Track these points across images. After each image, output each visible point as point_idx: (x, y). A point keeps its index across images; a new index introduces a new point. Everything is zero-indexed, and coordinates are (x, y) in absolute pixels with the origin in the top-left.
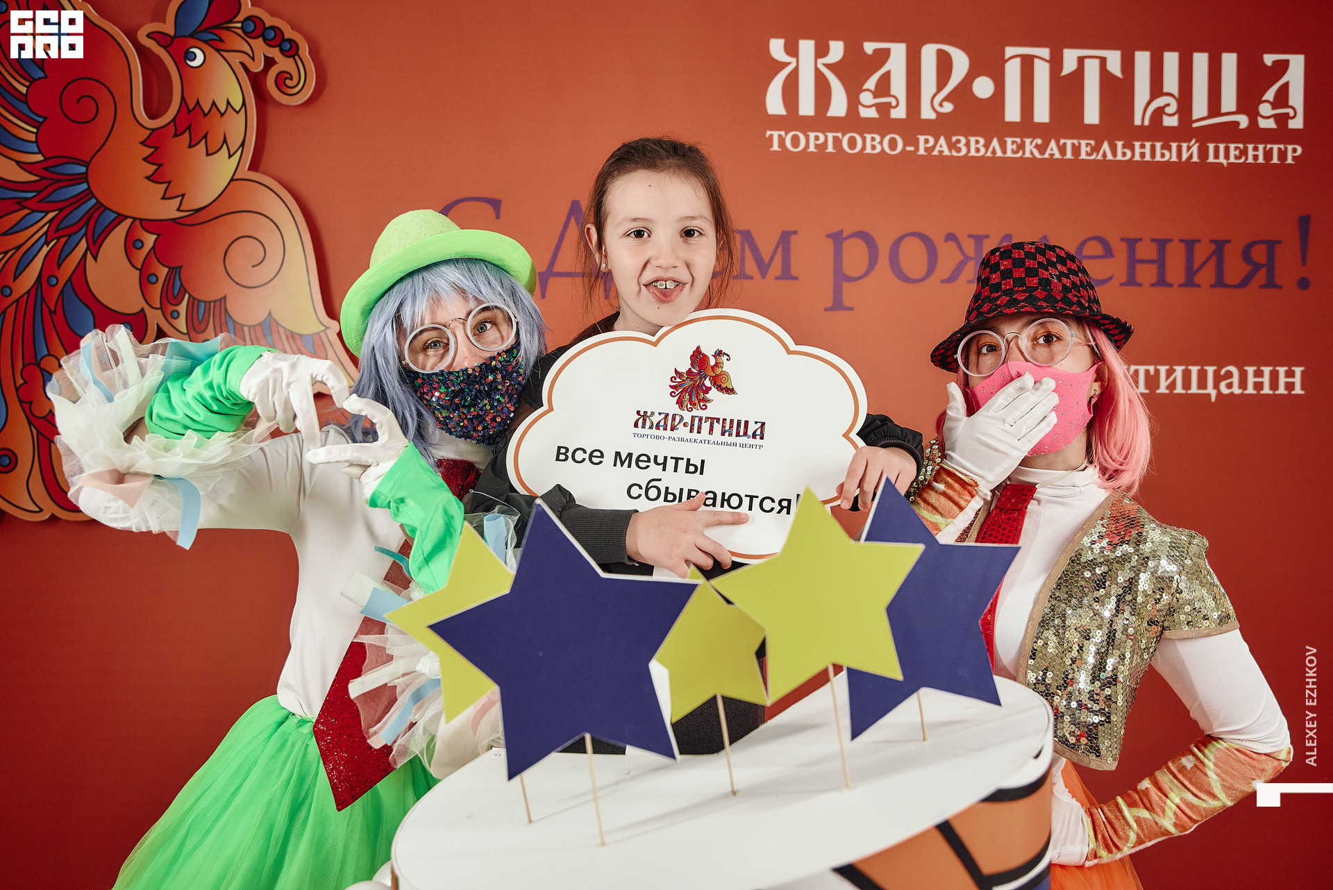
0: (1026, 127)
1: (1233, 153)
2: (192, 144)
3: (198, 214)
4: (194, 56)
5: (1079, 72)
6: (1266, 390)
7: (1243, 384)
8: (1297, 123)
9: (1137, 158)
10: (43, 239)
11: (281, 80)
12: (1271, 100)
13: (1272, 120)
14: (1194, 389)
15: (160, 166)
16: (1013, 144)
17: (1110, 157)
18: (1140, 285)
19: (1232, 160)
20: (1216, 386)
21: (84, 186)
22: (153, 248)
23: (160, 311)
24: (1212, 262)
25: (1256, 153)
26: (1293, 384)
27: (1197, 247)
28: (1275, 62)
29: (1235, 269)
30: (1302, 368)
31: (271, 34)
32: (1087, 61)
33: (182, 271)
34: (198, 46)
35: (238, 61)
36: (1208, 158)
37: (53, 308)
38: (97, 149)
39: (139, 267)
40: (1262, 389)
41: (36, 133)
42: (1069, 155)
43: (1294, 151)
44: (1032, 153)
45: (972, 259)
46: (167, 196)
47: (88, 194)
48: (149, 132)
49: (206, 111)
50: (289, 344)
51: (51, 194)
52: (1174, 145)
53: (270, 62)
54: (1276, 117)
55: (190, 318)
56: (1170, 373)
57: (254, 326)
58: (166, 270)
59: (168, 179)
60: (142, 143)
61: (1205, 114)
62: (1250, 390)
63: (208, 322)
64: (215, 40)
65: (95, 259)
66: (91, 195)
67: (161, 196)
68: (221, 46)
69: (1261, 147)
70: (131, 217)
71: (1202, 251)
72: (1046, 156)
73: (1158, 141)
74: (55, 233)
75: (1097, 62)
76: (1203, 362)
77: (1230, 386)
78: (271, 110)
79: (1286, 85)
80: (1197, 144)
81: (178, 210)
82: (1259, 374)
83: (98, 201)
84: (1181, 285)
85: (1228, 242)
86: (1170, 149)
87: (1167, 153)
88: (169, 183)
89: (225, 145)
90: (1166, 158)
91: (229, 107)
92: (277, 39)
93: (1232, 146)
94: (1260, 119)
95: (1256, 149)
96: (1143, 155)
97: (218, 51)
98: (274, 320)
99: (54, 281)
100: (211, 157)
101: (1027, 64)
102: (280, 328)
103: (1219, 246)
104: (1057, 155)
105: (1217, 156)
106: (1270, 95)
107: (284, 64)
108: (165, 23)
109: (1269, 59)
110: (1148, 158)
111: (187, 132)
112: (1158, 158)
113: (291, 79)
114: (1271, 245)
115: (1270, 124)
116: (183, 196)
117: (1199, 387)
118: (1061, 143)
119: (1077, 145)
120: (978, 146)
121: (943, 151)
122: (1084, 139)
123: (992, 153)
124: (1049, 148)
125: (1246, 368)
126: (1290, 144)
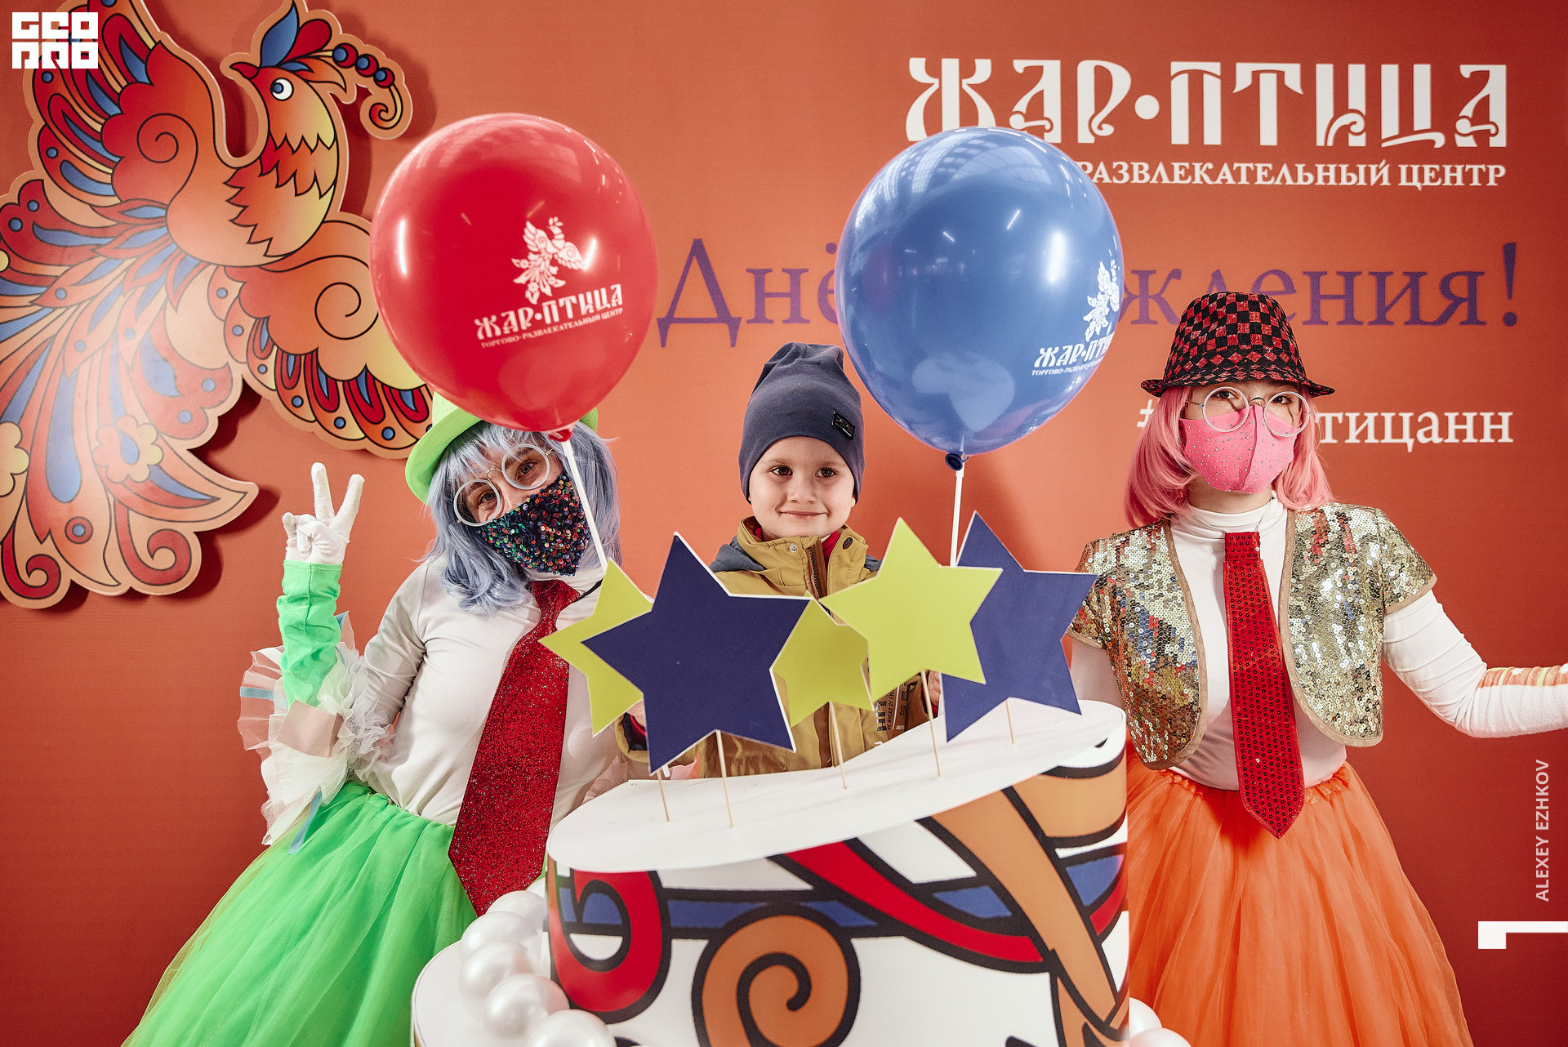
0: (1196, 150)
1: (1427, 175)
2: (280, 184)
6: (1470, 438)
7: (1443, 432)
8: (1499, 141)
9: (1320, 182)
11: (376, 112)
12: (1470, 116)
13: (1471, 137)
14: (1388, 438)
16: (1181, 170)
17: (1289, 181)
18: (1326, 323)
19: (1427, 182)
20: (1413, 435)
24: (1407, 295)
25: (1453, 175)
26: (1500, 431)
27: (1389, 279)
28: (1473, 74)
29: (1432, 303)
30: (1510, 414)
31: (365, 63)
32: (1262, 76)
34: (288, 78)
35: (328, 92)
36: (1400, 182)
40: (1465, 438)
41: (112, 174)
42: (1244, 181)
43: (1496, 172)
44: (1202, 179)
45: (1137, 297)
46: (252, 241)
48: (235, 170)
49: (295, 149)
52: (1362, 168)
56: (1360, 420)
57: (348, 381)
61: (1396, 132)
62: (1452, 438)
64: (305, 70)
65: (176, 310)
66: (171, 241)
68: (310, 76)
69: (1459, 168)
71: (1394, 286)
72: (1219, 181)
73: (1344, 163)
75: (1274, 76)
76: (1397, 408)
77: (1428, 434)
78: (365, 147)
80: (1388, 166)
81: (265, 255)
82: (1461, 420)
84: (1371, 323)
85: (1424, 273)
86: (1357, 172)
87: (1353, 175)
88: (256, 226)
89: (315, 183)
90: (1353, 182)
92: (372, 69)
93: (1427, 168)
94: (1457, 136)
95: (1453, 170)
96: (1326, 179)
97: (307, 82)
101: (1196, 80)
103: (1415, 278)
104: (1231, 181)
105: (1410, 179)
106: (1468, 110)
107: (378, 95)
108: (250, 52)
109: (1466, 70)
110: (1332, 182)
111: (275, 170)
112: (1344, 182)
113: (387, 111)
114: (1473, 277)
115: (1470, 142)
116: (271, 239)
117: (1394, 436)
118: (1234, 168)
119: (1252, 169)
120: (1141, 172)
121: (1102, 179)
122: (1259, 162)
123: (1157, 179)
124: (1222, 173)
125: (1446, 414)
126: (1492, 164)
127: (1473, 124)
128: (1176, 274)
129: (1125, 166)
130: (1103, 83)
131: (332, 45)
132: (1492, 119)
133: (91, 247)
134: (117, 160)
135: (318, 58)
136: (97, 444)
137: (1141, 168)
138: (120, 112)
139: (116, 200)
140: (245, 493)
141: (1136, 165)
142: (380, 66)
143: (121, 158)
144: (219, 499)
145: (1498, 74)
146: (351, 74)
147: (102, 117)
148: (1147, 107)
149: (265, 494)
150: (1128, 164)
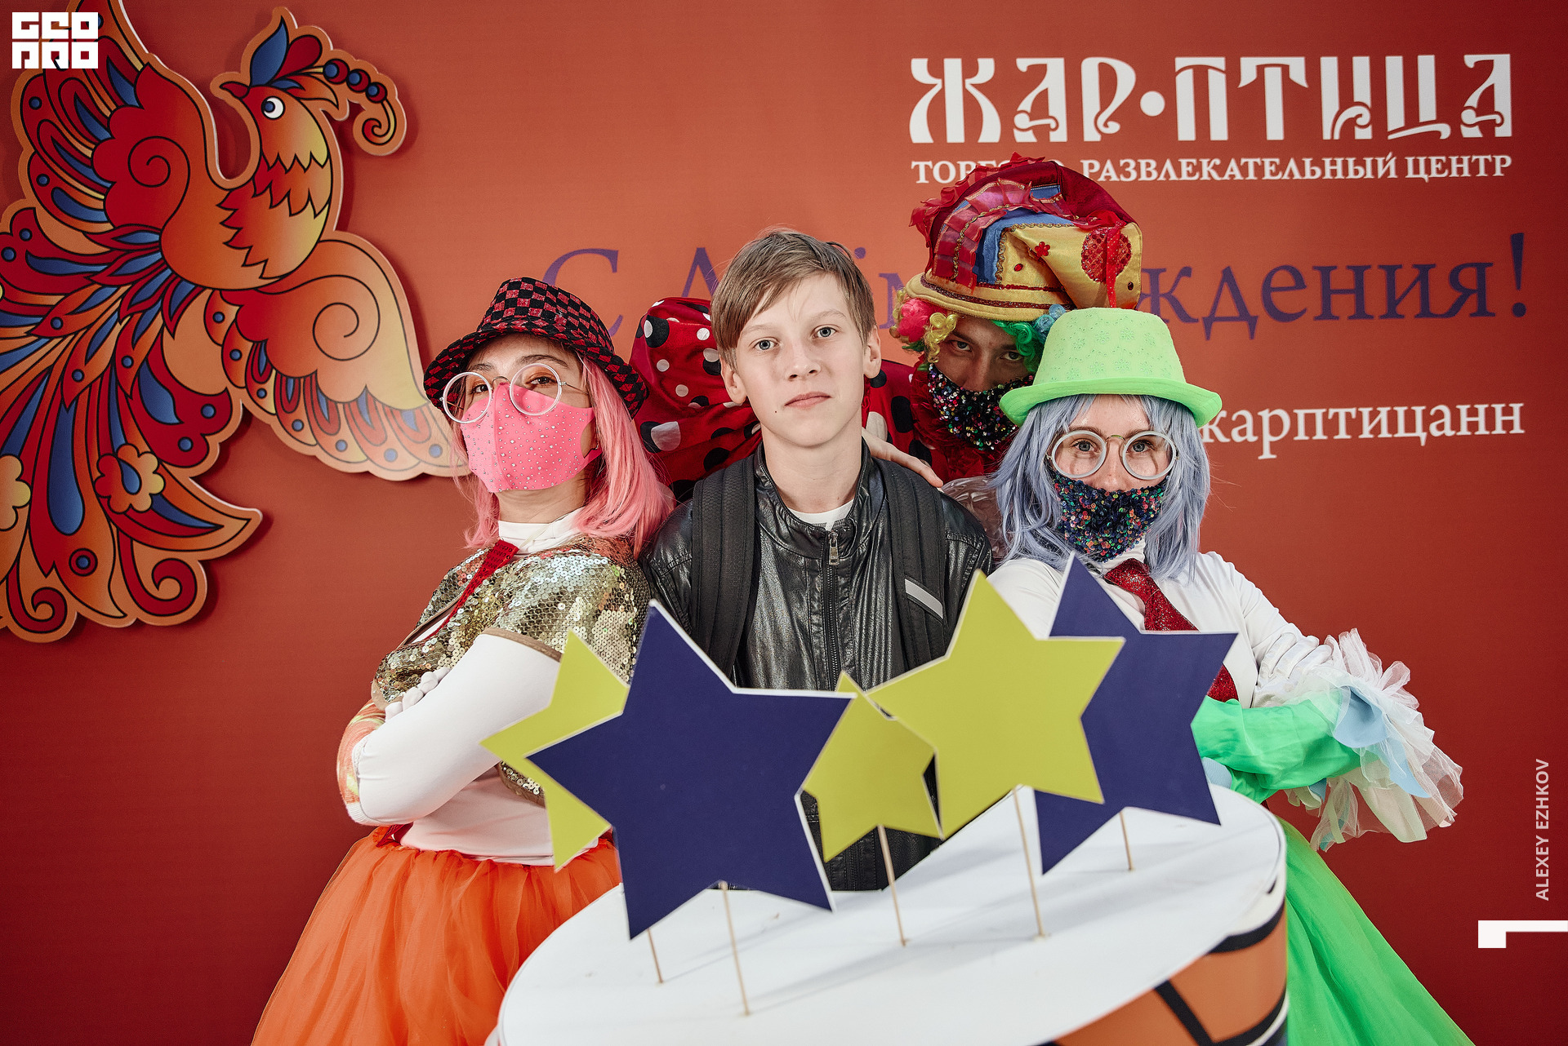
0: (1203, 146)
1: (1434, 166)
2: (274, 204)
3: (282, 282)
5: (1260, 82)
6: (1482, 431)
7: (1456, 425)
8: (1504, 131)
9: (1328, 176)
11: (369, 128)
12: (1475, 106)
13: (1477, 128)
14: (1401, 433)
15: (239, 229)
16: (1188, 166)
17: (1297, 176)
18: (1337, 318)
19: (1434, 174)
20: (1426, 428)
21: (158, 256)
22: (235, 321)
23: (245, 390)
24: (1417, 288)
25: (1460, 166)
26: (1511, 422)
27: (1398, 272)
28: (1477, 63)
29: (1442, 296)
30: (1521, 405)
31: (356, 78)
32: (1267, 70)
34: (278, 95)
35: (320, 109)
36: (1407, 174)
37: (129, 393)
38: (169, 215)
39: (221, 343)
40: (1477, 430)
41: (104, 200)
42: (1251, 176)
43: (1502, 162)
44: (1210, 175)
45: (1148, 296)
46: (247, 263)
47: (163, 264)
48: (227, 192)
49: (288, 168)
50: (388, 420)
51: (121, 267)
52: (1369, 161)
53: (356, 109)
56: (1374, 415)
57: (349, 403)
58: (251, 344)
59: (249, 245)
60: (219, 205)
61: (1402, 124)
62: (1464, 431)
65: (173, 336)
66: (165, 266)
67: (242, 263)
68: (302, 94)
69: (1465, 159)
70: (210, 288)
71: (1404, 278)
72: (1226, 177)
73: (1351, 156)
74: (128, 309)
76: (1409, 402)
77: (1441, 427)
78: (360, 164)
79: (1492, 87)
80: (1395, 158)
81: (261, 277)
82: (1473, 412)
83: (173, 272)
84: (1382, 317)
85: (1433, 266)
86: (1364, 165)
87: (1360, 169)
88: (250, 248)
89: (310, 203)
90: (1360, 176)
93: (1433, 159)
94: (1463, 127)
95: (1460, 161)
96: (1334, 172)
97: (299, 99)
98: (372, 395)
99: (129, 362)
100: (293, 217)
101: (1201, 75)
102: (377, 403)
103: (1424, 271)
104: (1238, 177)
105: (1416, 171)
106: (1473, 100)
107: (371, 110)
108: (240, 72)
109: (1470, 60)
110: (1340, 176)
111: (268, 191)
112: (1351, 175)
113: (380, 127)
114: (1481, 268)
115: (1475, 133)
116: (266, 261)
117: (1407, 430)
118: (1242, 163)
119: (1260, 163)
120: (1149, 169)
121: (1109, 177)
122: (1268, 157)
123: (1165, 176)
124: (1229, 169)
125: (1458, 407)
126: (1498, 154)
127: (1478, 115)
128: (1186, 272)
129: (1132, 163)
130: (1108, 80)
131: (322, 61)
132: (1497, 109)
133: (85, 275)
134: (109, 185)
135: (309, 75)
136: (99, 474)
137: (1148, 165)
139: (109, 227)
140: (249, 520)
141: (1143, 162)
142: (372, 81)
143: (113, 183)
144: (222, 526)
145: (1502, 63)
146: (342, 89)
147: (91, 142)
148: (1152, 103)
149: (267, 522)
150: (1136, 161)
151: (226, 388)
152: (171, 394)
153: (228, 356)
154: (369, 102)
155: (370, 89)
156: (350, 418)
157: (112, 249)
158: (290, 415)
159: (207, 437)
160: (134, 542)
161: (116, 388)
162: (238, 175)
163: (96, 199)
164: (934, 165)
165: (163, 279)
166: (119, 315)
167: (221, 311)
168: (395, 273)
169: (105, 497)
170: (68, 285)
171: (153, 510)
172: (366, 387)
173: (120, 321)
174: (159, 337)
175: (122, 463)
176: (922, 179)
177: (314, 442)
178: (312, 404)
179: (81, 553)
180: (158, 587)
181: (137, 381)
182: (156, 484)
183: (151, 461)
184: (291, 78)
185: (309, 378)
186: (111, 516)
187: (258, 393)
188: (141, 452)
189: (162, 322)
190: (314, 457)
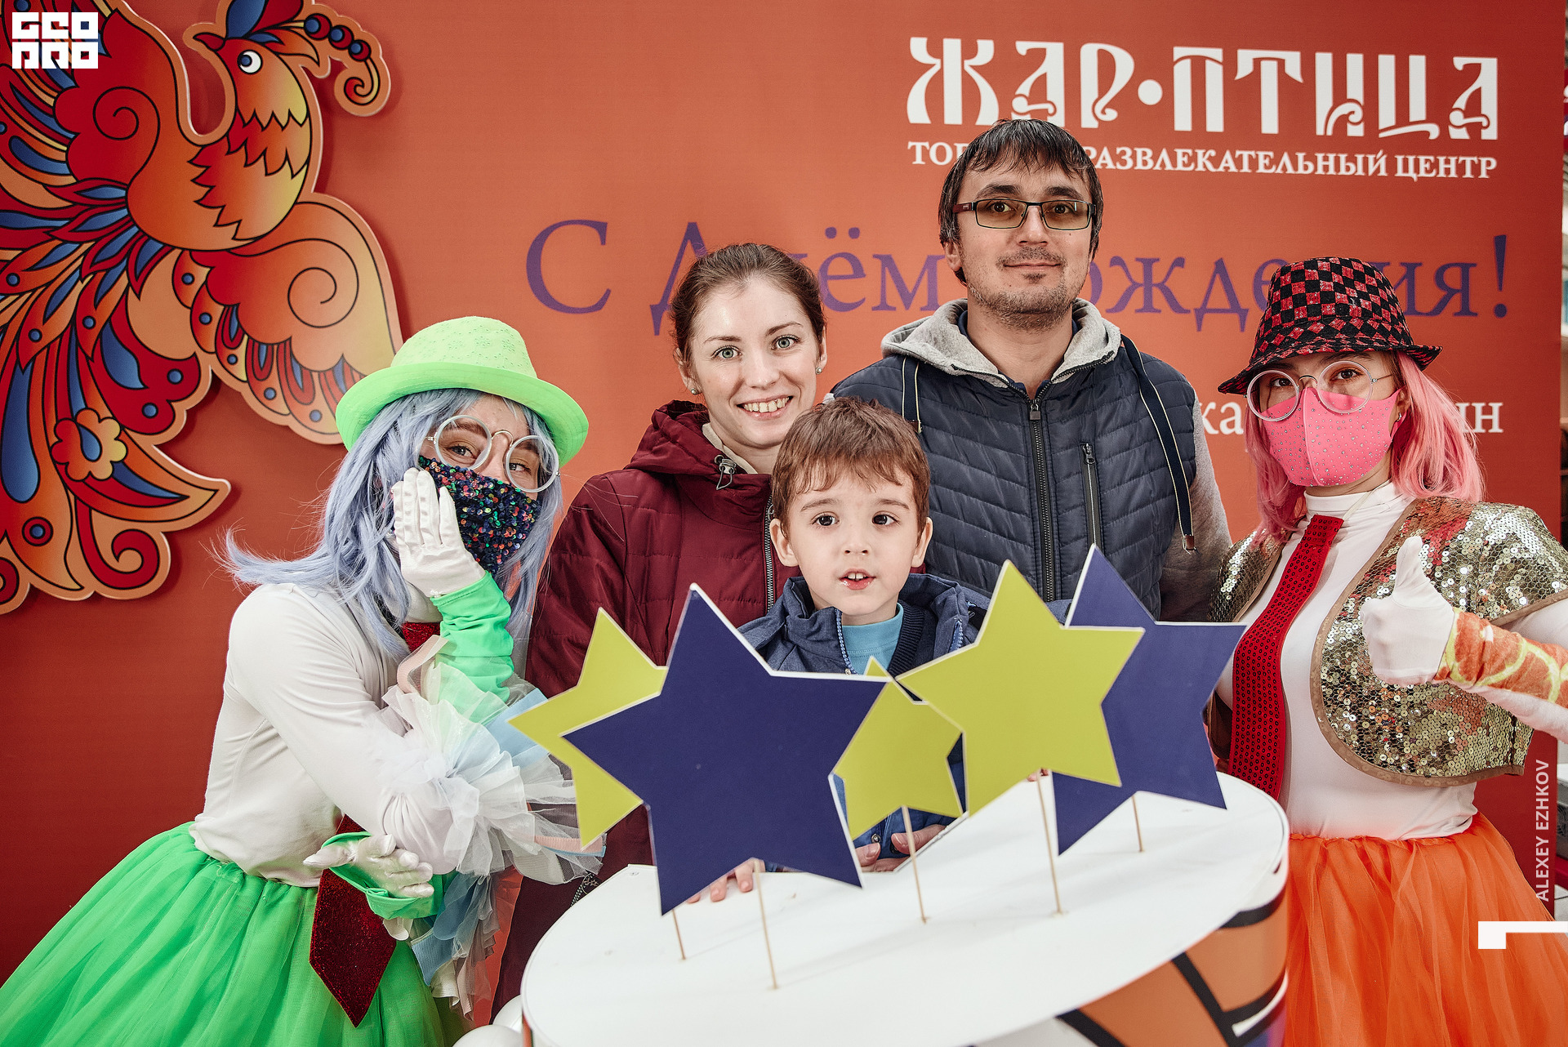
0: (1198, 137)
1: (1423, 166)
2: (248, 163)
3: (256, 243)
4: (248, 62)
8: (1490, 134)
9: (1320, 171)
10: (77, 274)
12: (1463, 107)
13: (1464, 129)
15: (212, 188)
16: (1184, 156)
17: (1290, 170)
19: (1422, 174)
21: (124, 212)
22: (205, 283)
23: (215, 356)
24: (1403, 285)
26: (1491, 421)
28: (1466, 66)
29: (1427, 294)
30: (1500, 404)
31: (339, 35)
32: (1263, 63)
33: (239, 309)
34: (256, 50)
35: (300, 66)
36: (1396, 172)
39: (190, 306)
41: (66, 152)
42: (1246, 169)
43: (1487, 164)
44: (1205, 166)
45: (1141, 285)
46: (219, 223)
47: (129, 221)
49: (264, 125)
52: (1360, 157)
53: (337, 67)
54: (1467, 126)
55: (250, 363)
57: (324, 372)
58: (222, 308)
60: (190, 162)
61: (1393, 123)
63: (271, 367)
65: (139, 298)
66: (132, 223)
68: (280, 48)
69: (1453, 159)
70: (180, 248)
72: (1221, 169)
73: (1343, 153)
74: (91, 266)
75: (1275, 63)
78: (340, 123)
79: (1478, 91)
80: (1385, 156)
81: (234, 238)
85: (1420, 264)
86: (1356, 165)
87: (1352, 165)
88: (223, 207)
89: (287, 163)
90: (1351, 172)
91: (291, 119)
94: (1451, 129)
95: (1447, 162)
96: (1326, 168)
97: (277, 54)
99: (90, 323)
101: (1198, 65)
102: (354, 372)
103: (1411, 268)
104: (1233, 169)
105: (1406, 170)
106: (1461, 102)
107: (354, 68)
109: (1460, 62)
110: (1332, 171)
111: (243, 148)
112: (1343, 172)
113: (363, 86)
114: (1465, 268)
116: (239, 222)
118: (1237, 155)
119: (1254, 156)
120: (1145, 158)
121: (1106, 165)
122: (1262, 150)
123: (1161, 166)
124: (1224, 160)
126: (1484, 156)
127: (1466, 116)
128: (1179, 262)
129: (1129, 152)
130: (1107, 67)
131: (303, 15)
132: (1483, 112)
133: (47, 230)
134: (72, 136)
135: (288, 29)
136: (57, 440)
137: (1144, 154)
138: (73, 84)
139: (71, 180)
140: (216, 491)
141: (1139, 151)
142: (356, 38)
143: (77, 134)
144: (187, 497)
145: (1489, 67)
146: (324, 46)
147: (56, 91)
148: (1150, 93)
149: (236, 493)
150: (1132, 149)
151: (195, 353)
152: (136, 359)
153: (197, 320)
154: (350, 59)
155: (353, 45)
156: (325, 388)
157: (75, 204)
158: (263, 383)
159: (174, 404)
160: (93, 512)
161: (77, 349)
162: (211, 131)
163: (58, 150)
164: (930, 146)
165: (129, 238)
166: (80, 272)
167: (191, 272)
168: (376, 239)
169: (62, 464)
170: (27, 240)
171: (115, 479)
172: (343, 356)
173: (82, 279)
174: (124, 298)
175: (81, 428)
176: (919, 160)
177: (287, 412)
178: (286, 371)
179: (33, 522)
180: (117, 558)
181: (99, 342)
182: (118, 451)
183: (113, 428)
184: (270, 31)
185: (283, 345)
186: (68, 483)
187: (228, 360)
188: (102, 417)
189: (127, 282)
190: (287, 428)
